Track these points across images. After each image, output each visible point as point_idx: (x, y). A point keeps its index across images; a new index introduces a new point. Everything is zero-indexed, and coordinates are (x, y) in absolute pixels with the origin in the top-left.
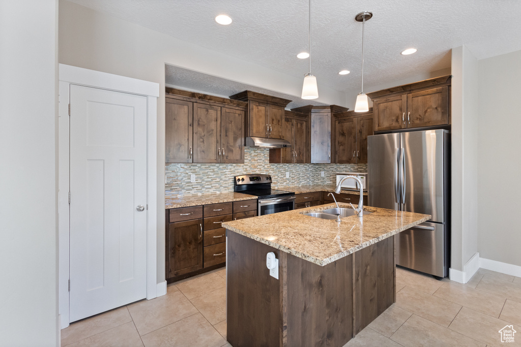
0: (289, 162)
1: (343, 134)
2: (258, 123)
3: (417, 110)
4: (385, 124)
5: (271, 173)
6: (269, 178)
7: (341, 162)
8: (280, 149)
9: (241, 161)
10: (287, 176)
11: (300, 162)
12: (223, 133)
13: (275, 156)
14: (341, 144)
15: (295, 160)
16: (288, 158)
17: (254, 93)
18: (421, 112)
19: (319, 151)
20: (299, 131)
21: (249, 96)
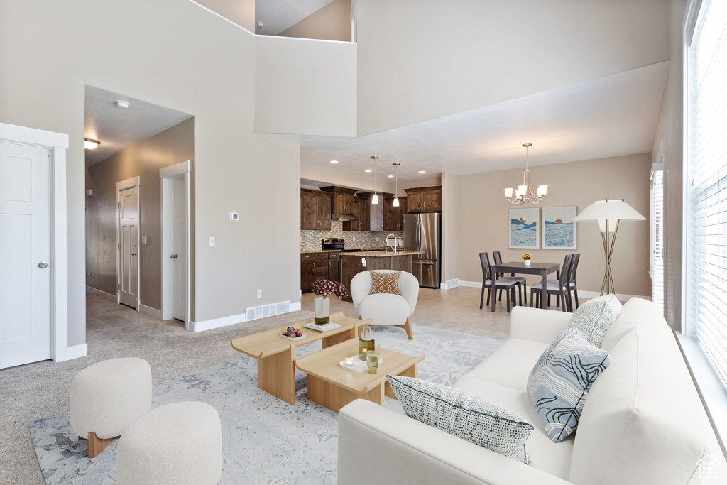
0: (355, 230)
1: (391, 212)
2: (339, 205)
3: (428, 201)
4: (414, 208)
5: (344, 238)
6: (343, 241)
7: (390, 230)
8: (350, 222)
9: (329, 229)
10: (354, 241)
11: (363, 230)
12: (320, 212)
13: (346, 227)
14: (390, 218)
15: (360, 229)
16: (356, 227)
17: (337, 187)
18: (430, 203)
19: (376, 223)
20: (363, 209)
21: (335, 189)
